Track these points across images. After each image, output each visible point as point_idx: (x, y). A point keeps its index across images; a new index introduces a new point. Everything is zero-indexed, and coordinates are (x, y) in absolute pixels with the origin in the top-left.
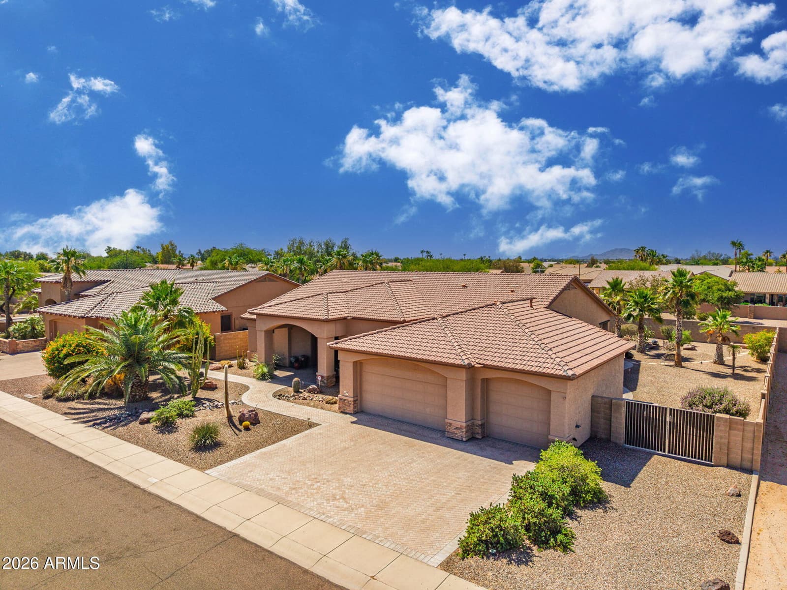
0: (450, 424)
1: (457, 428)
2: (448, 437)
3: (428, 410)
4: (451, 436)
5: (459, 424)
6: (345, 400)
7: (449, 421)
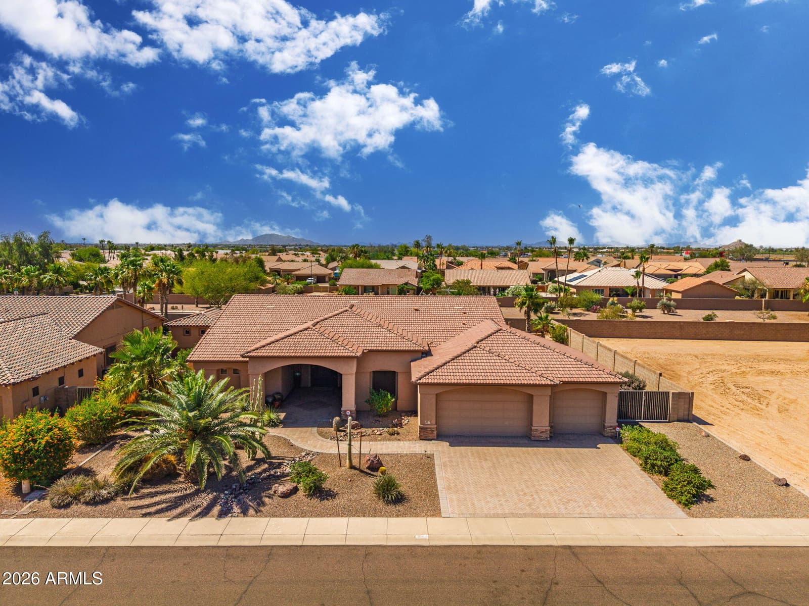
0: (537, 430)
1: (542, 432)
2: (534, 440)
3: (507, 423)
4: (537, 439)
5: (544, 429)
6: (427, 428)
7: (536, 428)
